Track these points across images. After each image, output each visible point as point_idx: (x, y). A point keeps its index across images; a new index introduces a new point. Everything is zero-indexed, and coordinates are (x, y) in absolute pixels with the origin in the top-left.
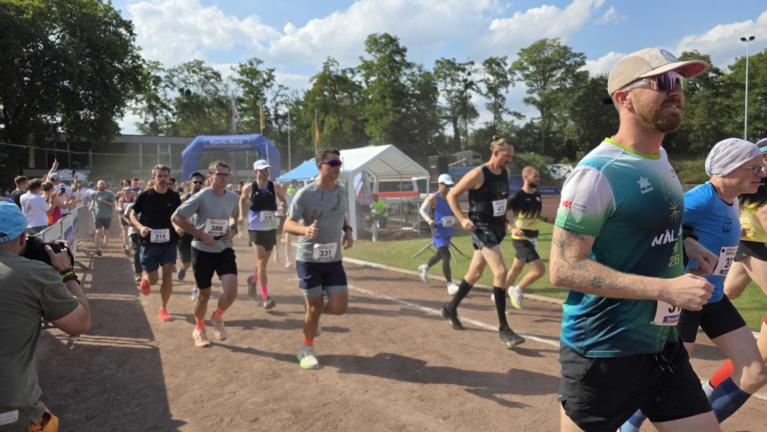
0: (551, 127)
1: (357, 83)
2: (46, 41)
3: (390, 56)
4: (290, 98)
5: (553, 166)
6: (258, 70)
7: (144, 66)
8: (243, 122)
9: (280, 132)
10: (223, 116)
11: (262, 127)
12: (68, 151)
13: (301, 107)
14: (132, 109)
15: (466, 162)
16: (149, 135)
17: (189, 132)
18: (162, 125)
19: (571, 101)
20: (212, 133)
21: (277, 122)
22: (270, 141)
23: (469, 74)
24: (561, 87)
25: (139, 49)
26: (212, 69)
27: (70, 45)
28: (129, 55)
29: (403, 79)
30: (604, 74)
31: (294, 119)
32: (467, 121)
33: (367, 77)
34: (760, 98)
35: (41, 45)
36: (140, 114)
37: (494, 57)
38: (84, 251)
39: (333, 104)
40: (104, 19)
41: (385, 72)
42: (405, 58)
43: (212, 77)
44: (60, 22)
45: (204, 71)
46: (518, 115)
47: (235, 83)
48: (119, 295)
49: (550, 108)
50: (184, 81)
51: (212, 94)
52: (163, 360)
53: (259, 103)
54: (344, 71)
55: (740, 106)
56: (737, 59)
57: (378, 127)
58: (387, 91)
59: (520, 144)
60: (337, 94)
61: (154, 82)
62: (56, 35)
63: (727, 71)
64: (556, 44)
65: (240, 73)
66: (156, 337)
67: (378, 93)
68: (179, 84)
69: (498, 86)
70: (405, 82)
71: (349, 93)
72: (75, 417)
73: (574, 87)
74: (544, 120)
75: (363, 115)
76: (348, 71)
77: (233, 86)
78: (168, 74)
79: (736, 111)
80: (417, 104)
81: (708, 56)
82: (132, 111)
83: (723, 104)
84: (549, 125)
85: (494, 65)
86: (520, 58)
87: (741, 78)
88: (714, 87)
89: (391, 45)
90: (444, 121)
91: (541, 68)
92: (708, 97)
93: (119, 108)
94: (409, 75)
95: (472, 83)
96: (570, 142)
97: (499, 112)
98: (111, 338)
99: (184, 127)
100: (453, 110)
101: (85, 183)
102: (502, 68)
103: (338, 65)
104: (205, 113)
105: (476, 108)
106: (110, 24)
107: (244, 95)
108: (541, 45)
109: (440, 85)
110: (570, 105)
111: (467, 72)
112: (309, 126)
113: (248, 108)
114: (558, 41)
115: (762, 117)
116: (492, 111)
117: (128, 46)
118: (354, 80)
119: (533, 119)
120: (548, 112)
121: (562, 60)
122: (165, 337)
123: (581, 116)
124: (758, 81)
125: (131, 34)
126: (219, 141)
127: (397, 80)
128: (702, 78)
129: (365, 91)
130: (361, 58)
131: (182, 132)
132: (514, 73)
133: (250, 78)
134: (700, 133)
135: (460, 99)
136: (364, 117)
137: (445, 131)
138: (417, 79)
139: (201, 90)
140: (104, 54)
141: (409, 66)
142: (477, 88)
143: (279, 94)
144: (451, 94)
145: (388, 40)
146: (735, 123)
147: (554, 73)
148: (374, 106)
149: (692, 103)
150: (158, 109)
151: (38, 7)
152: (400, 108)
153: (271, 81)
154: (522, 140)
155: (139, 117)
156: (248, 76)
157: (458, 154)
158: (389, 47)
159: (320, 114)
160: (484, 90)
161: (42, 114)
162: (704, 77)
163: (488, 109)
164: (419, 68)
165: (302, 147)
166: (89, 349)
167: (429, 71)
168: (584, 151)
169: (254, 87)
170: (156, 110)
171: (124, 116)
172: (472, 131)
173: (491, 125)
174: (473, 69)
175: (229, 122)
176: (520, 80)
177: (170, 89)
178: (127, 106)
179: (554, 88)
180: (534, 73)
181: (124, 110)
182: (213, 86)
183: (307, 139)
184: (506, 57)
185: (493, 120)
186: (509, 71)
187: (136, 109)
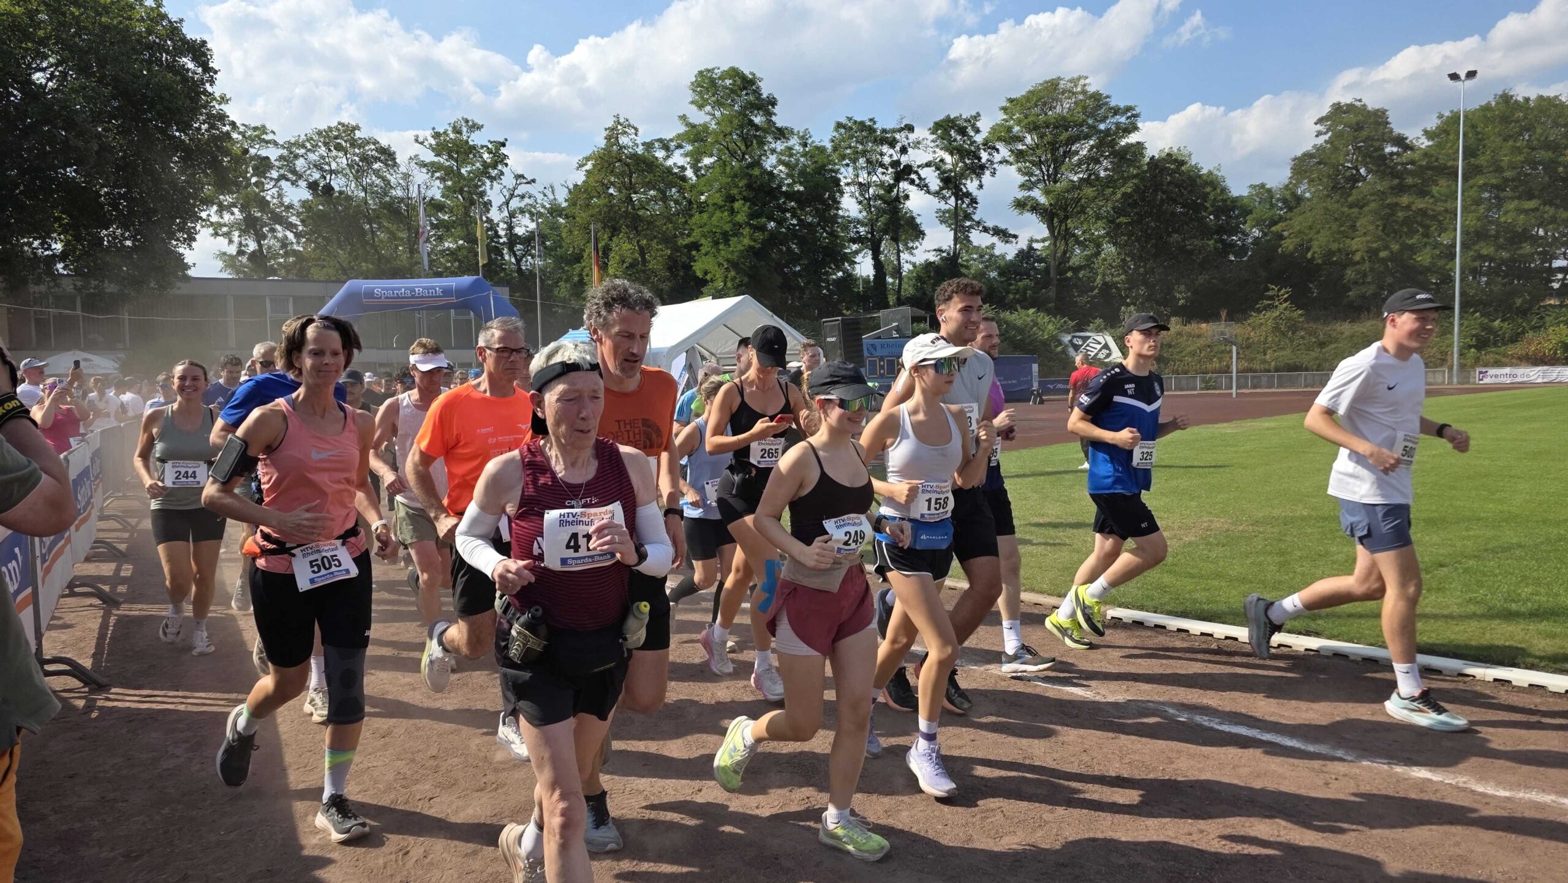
0: (1070, 258)
1: (676, 170)
2: (26, 84)
3: (742, 114)
4: (539, 201)
5: (1074, 337)
6: (471, 143)
7: (235, 136)
8: (444, 251)
9: (520, 270)
10: (402, 239)
11: (482, 261)
13: (561, 220)
14: (212, 224)
15: (898, 329)
16: (247, 278)
17: (331, 271)
18: (276, 256)
19: (1110, 204)
20: (378, 275)
21: (512, 251)
22: (498, 289)
23: (904, 150)
24: (1090, 175)
26: (376, 142)
27: (76, 91)
28: (201, 114)
29: (770, 162)
30: (1175, 150)
31: (548, 243)
32: (901, 247)
33: (695, 158)
34: (1486, 195)
35: (15, 92)
36: (227, 235)
37: (952, 117)
38: (117, 518)
39: (626, 212)
40: (147, 38)
41: (732, 146)
42: (774, 118)
43: (377, 159)
44: (56, 44)
45: (360, 147)
46: (1004, 235)
47: (424, 170)
49: (1066, 218)
50: (318, 167)
51: (377, 193)
52: (284, 737)
53: (475, 212)
54: (649, 146)
55: (1446, 211)
56: (1440, 116)
57: (720, 259)
58: (737, 186)
59: (1008, 292)
60: (636, 193)
61: (255, 168)
62: (49, 72)
63: (1421, 141)
64: (1079, 89)
65: (433, 150)
67: (720, 191)
68: (308, 172)
69: (962, 175)
70: (775, 167)
71: (659, 190)
72: (102, 856)
73: (1116, 177)
74: (1055, 245)
75: (689, 236)
76: (657, 145)
77: (420, 176)
78: (285, 152)
79: (1439, 222)
80: (799, 212)
82: (211, 230)
83: (1414, 208)
84: (1065, 252)
85: (952, 133)
86: (1005, 117)
87: (1448, 156)
88: (1395, 174)
89: (744, 93)
90: (855, 247)
91: (1049, 138)
92: (1382, 195)
93: (185, 224)
94: (780, 153)
95: (908, 169)
96: (1107, 286)
97: (963, 227)
98: (176, 693)
99: (320, 263)
100: (871, 223)
101: (115, 378)
102: (970, 137)
103: (636, 135)
104: (363, 233)
105: (918, 220)
106: (162, 48)
107: (443, 196)
108: (1050, 91)
109: (845, 174)
110: (1108, 212)
111: (898, 148)
112: (578, 258)
113: (454, 222)
115: (1493, 233)
116: (949, 225)
117: (198, 94)
118: (670, 162)
119: (1032, 241)
120: (1063, 228)
121: (1090, 121)
123: (1130, 234)
124: (1482, 160)
125: (207, 69)
126: (393, 289)
127: (757, 163)
128: (1370, 157)
129: (693, 186)
130: (683, 118)
131: (315, 272)
132: (994, 148)
133: (456, 161)
134: (1367, 266)
135: (885, 202)
136: (691, 239)
137: (857, 266)
138: (798, 160)
139: (353, 185)
140: (149, 110)
141: (782, 133)
142: (920, 178)
143: (516, 192)
144: (867, 191)
145: (739, 82)
146: (1436, 245)
147: (1074, 148)
148: (710, 218)
149: (1351, 206)
150: (265, 225)
151: (9, 14)
152: (764, 220)
153: (500, 167)
154: (1011, 284)
155: (227, 241)
156: (451, 157)
157: (881, 314)
158: (739, 96)
159: (600, 234)
160: (934, 183)
161: (23, 237)
162: (1376, 154)
163: (941, 222)
164: (802, 138)
165: (564, 300)
166: (131, 716)
167: (822, 144)
168: (1135, 304)
169: (465, 179)
170: (262, 227)
171: (194, 240)
172: (911, 267)
173: (948, 254)
174: (910, 141)
175: (413, 250)
176: (1007, 162)
177: (289, 184)
178: (201, 218)
179: (1075, 179)
180: (1033, 149)
181: (194, 228)
182: (379, 177)
183: (575, 285)
184: (978, 115)
185: (952, 243)
186: (985, 144)
187: (221, 225)
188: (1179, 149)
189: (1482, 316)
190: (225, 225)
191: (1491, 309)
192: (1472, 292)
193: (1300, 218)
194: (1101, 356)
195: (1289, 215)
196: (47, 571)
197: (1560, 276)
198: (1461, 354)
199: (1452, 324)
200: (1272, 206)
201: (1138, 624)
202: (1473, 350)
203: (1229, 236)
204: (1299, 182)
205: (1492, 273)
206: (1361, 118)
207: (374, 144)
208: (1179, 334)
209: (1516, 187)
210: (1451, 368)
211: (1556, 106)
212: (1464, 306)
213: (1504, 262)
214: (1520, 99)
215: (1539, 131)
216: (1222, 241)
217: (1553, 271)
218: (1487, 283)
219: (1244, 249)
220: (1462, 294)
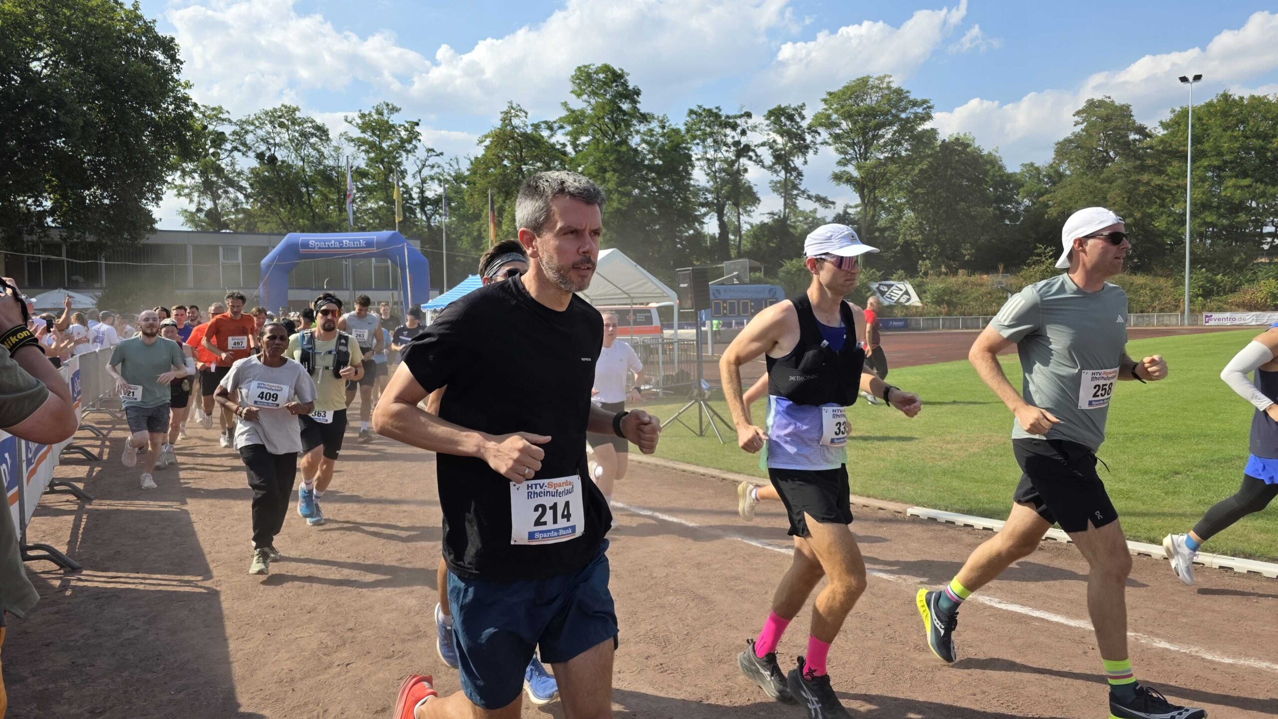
0: (877, 221)
1: (558, 147)
2: (25, 71)
3: (613, 101)
4: (446, 170)
5: (881, 284)
6: (391, 123)
7: (196, 114)
8: (367, 210)
9: (429, 227)
10: (332, 200)
11: (398, 219)
12: (64, 258)
13: (464, 186)
14: (176, 186)
15: (738, 277)
16: (204, 231)
17: (274, 226)
18: (228, 213)
19: (909, 178)
20: (313, 229)
21: (423, 210)
22: (411, 242)
23: (744, 133)
24: (893, 154)
25: (188, 85)
26: (312, 121)
27: (67, 78)
28: (169, 97)
29: (635, 141)
30: (962, 135)
31: (453, 204)
32: (741, 211)
33: (574, 137)
34: (1210, 174)
35: (16, 77)
36: (188, 195)
37: (782, 106)
38: (92, 429)
40: (125, 35)
41: (604, 128)
42: (638, 106)
43: (313, 135)
44: (50, 39)
45: (299, 124)
46: (824, 201)
47: (352, 144)
48: (151, 503)
49: (875, 188)
50: (265, 140)
51: (313, 162)
52: (226, 612)
53: (393, 179)
54: (536, 127)
55: (1179, 186)
56: (1173, 111)
58: (608, 160)
60: (525, 164)
61: (213, 141)
62: (43, 61)
63: (1158, 130)
64: (885, 85)
65: (360, 128)
66: (215, 573)
67: (594, 163)
68: (257, 145)
69: (791, 153)
70: (639, 145)
71: (544, 162)
72: (72, 711)
73: (914, 156)
74: (865, 210)
76: (543, 126)
77: (349, 149)
78: (238, 129)
79: (1172, 194)
80: (658, 181)
81: (1128, 107)
82: (175, 191)
83: (1152, 184)
84: (873, 216)
85: (783, 119)
86: (826, 107)
87: (1179, 142)
88: (1137, 157)
89: (614, 84)
90: (703, 210)
91: (861, 124)
92: (1128, 173)
93: (154, 186)
94: (644, 134)
95: (747, 148)
96: (907, 244)
97: (792, 195)
98: (137, 575)
99: (265, 219)
100: (717, 191)
101: (93, 312)
102: (797, 123)
103: (526, 117)
104: (301, 195)
105: (755, 189)
106: (138, 43)
107: (367, 166)
108: (861, 87)
109: (696, 151)
110: (908, 184)
111: (739, 130)
112: (477, 217)
113: (376, 186)
114: (887, 80)
115: (1215, 204)
116: (780, 194)
117: (167, 81)
118: (553, 140)
119: (847, 206)
120: (872, 196)
121: (894, 111)
122: (230, 573)
123: (926, 203)
124: (1207, 146)
125: (174, 60)
126: (325, 241)
127: (624, 142)
128: (1118, 142)
129: (572, 160)
130: (565, 104)
131: (261, 227)
132: (816, 132)
133: (378, 137)
135: (728, 174)
137: (705, 226)
138: (658, 140)
139: (293, 156)
140: (126, 93)
141: (644, 118)
142: (757, 155)
143: (427, 163)
144: (714, 165)
145: (610, 76)
146: (1170, 214)
147: (880, 133)
149: (1102, 182)
150: (220, 187)
151: (12, 13)
152: (629, 188)
153: (414, 142)
155: (188, 200)
156: (374, 134)
157: (725, 264)
158: (611, 87)
159: (495, 198)
160: (768, 159)
161: (19, 196)
162: (1121, 141)
163: (774, 191)
164: (661, 121)
165: (465, 251)
166: (98, 595)
167: (678, 127)
168: (930, 259)
169: (385, 152)
170: (218, 189)
171: (161, 199)
172: (749, 227)
173: (779, 216)
174: (749, 125)
175: (342, 210)
176: (827, 143)
177: (240, 154)
178: (167, 182)
179: (882, 157)
180: (848, 133)
181: (161, 189)
182: (315, 149)
183: (475, 238)
184: (804, 105)
185: (782, 208)
186: (809, 128)
187: (183, 187)
188: (965, 135)
189: (1207, 271)
190: (187, 187)
191: (1215, 265)
192: (1199, 252)
193: (1062, 191)
194: (902, 300)
195: (1053, 188)
196: (33, 472)
197: (1269, 240)
198: (1191, 302)
199: (1184, 277)
200: (1040, 180)
201: (933, 520)
202: (1200, 298)
203: (1005, 205)
204: (1061, 162)
205: (1215, 236)
206: (1110, 111)
207: (311, 122)
208: (965, 283)
209: (1233, 168)
210: (1183, 313)
211: (1265, 104)
212: (1192, 263)
213: (1224, 228)
214: (1237, 98)
215: (1251, 123)
216: (1000, 209)
217: (1263, 236)
218: (1211, 245)
219: (1017, 215)
220: (1191, 253)
